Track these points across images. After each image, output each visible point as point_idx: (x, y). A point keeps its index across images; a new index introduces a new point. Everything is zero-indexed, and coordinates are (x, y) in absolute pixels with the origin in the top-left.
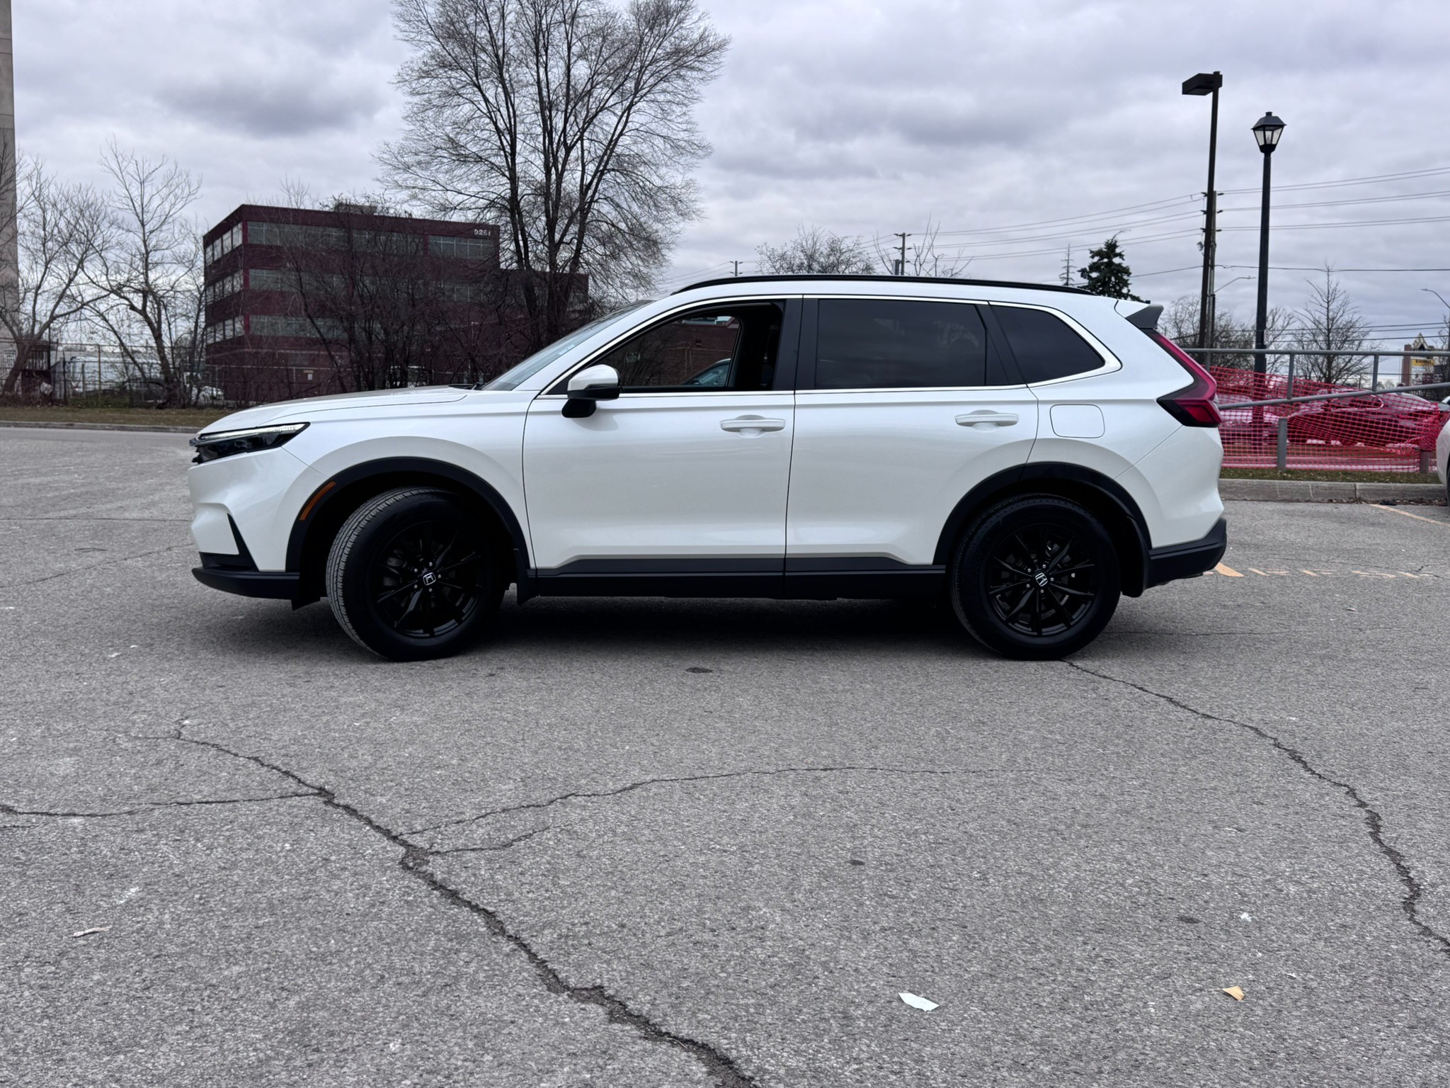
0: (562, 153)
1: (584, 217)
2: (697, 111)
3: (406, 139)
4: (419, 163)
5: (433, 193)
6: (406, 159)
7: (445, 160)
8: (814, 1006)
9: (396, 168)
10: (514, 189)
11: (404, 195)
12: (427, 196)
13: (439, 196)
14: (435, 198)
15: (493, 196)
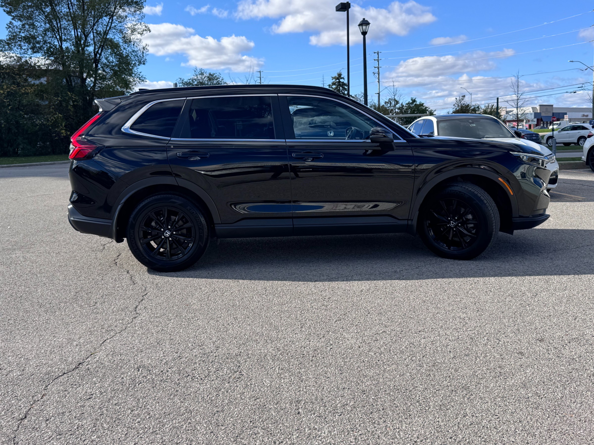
0: (84, 38)
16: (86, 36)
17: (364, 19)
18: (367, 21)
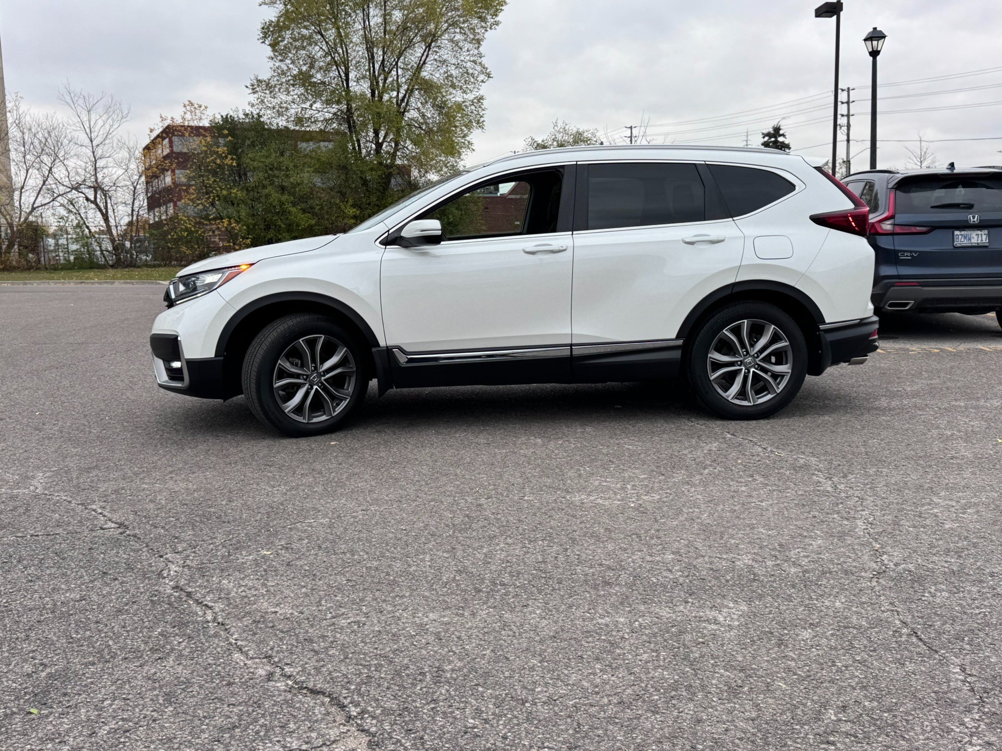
0: (382, 78)
1: (399, 123)
8: (418, 664)
17: (875, 29)
18: (881, 31)
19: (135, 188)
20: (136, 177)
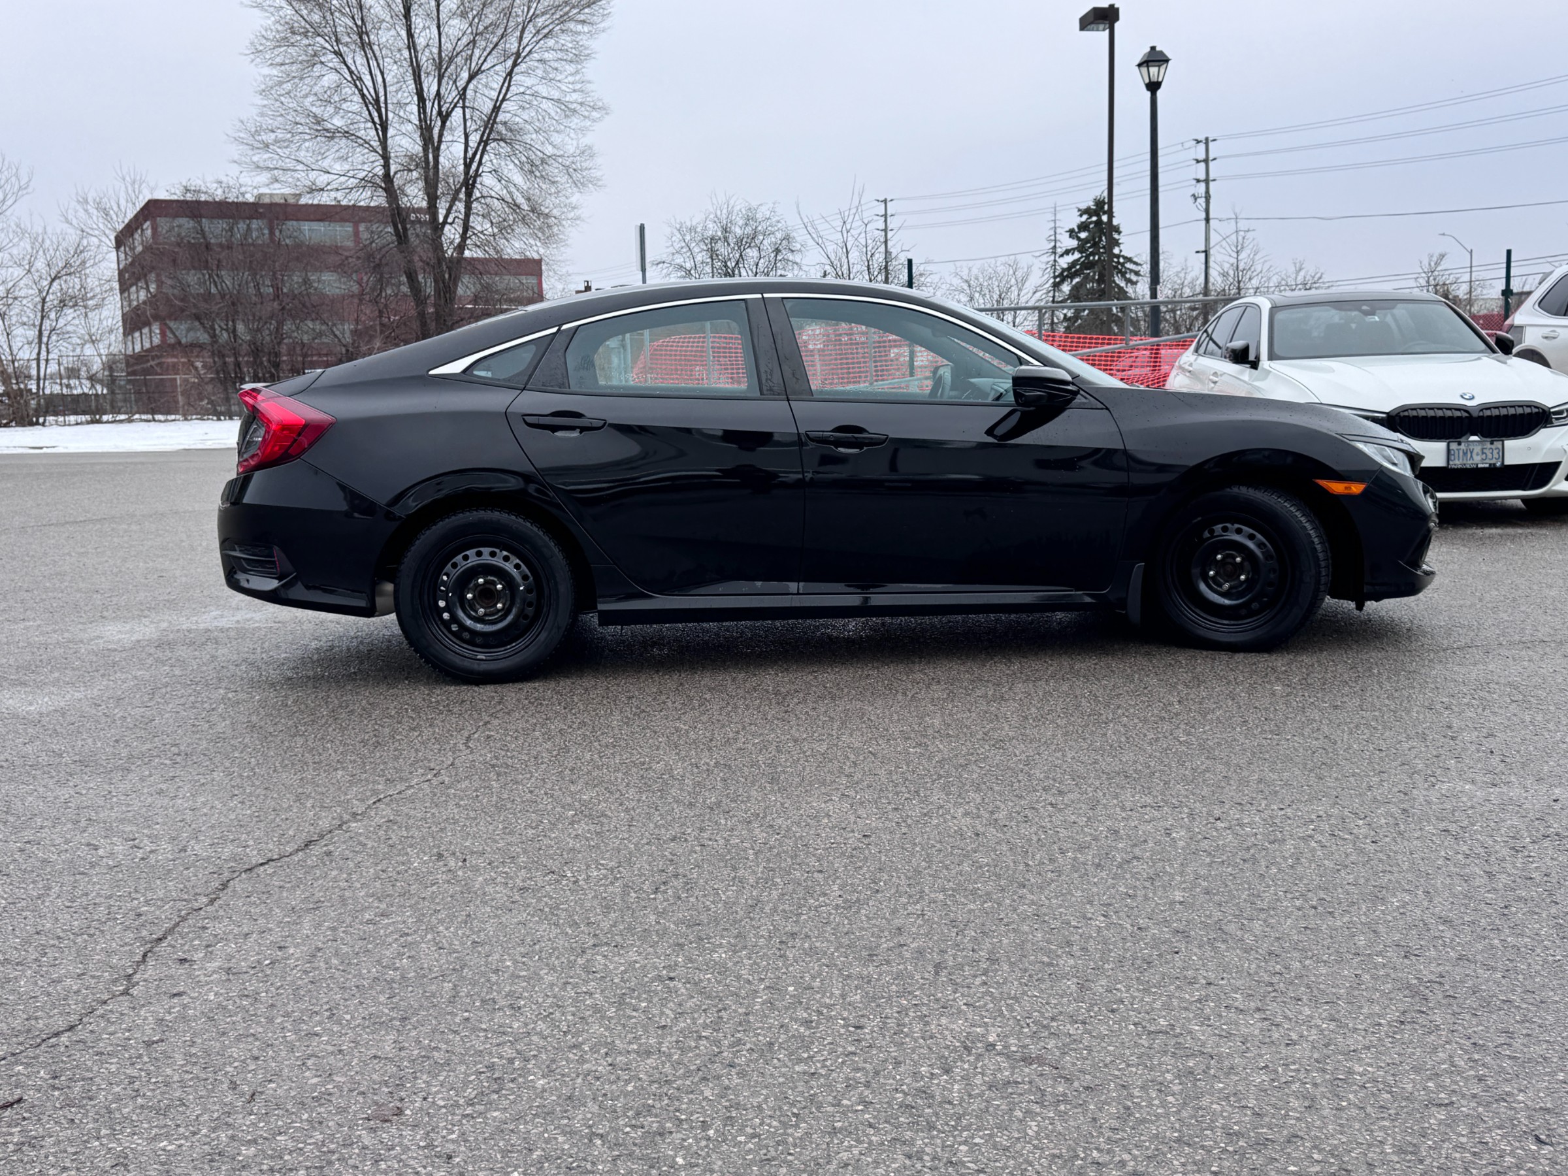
0: (439, 123)
1: (469, 194)
2: (590, 69)
3: (262, 115)
4: (276, 141)
5: (296, 175)
6: (264, 137)
7: (307, 137)
9: (253, 148)
10: (386, 166)
11: (264, 177)
12: (288, 177)
13: (305, 178)
14: (298, 180)
15: (365, 173)
16: (444, 117)
17: (1153, 48)
18: (1161, 53)
19: (44, 301)
20: (45, 283)
